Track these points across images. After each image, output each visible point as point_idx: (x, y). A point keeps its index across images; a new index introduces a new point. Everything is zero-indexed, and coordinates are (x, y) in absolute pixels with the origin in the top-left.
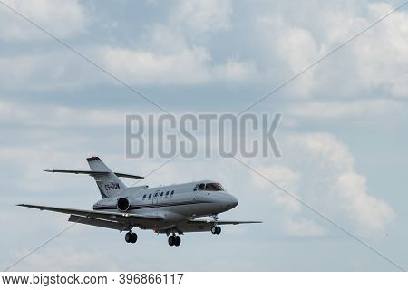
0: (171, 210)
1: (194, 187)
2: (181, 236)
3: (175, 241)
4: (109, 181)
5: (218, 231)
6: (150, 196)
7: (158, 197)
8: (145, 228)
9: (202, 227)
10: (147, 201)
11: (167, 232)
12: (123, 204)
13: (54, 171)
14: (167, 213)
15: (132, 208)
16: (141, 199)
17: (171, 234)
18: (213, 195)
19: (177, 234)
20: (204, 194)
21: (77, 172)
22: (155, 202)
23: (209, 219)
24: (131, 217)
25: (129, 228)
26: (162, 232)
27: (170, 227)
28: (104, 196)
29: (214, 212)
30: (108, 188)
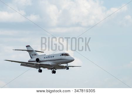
0: (53, 62)
1: (60, 55)
2: (56, 70)
3: (54, 72)
4: (33, 53)
5: (68, 69)
6: (46, 58)
7: (49, 58)
8: (45, 68)
9: (63, 68)
10: (45, 59)
11: (51, 69)
12: (38, 60)
13: (16, 50)
14: (52, 63)
15: (40, 62)
16: (43, 59)
17: (53, 70)
18: (67, 57)
19: (55, 70)
20: (63, 57)
21: (23, 50)
22: (48, 59)
23: (65, 65)
24: (40, 64)
25: (40, 68)
26: (50, 69)
27: (53, 67)
28: (31, 58)
29: (67, 63)
30: (33, 55)
